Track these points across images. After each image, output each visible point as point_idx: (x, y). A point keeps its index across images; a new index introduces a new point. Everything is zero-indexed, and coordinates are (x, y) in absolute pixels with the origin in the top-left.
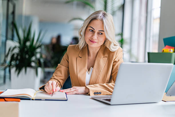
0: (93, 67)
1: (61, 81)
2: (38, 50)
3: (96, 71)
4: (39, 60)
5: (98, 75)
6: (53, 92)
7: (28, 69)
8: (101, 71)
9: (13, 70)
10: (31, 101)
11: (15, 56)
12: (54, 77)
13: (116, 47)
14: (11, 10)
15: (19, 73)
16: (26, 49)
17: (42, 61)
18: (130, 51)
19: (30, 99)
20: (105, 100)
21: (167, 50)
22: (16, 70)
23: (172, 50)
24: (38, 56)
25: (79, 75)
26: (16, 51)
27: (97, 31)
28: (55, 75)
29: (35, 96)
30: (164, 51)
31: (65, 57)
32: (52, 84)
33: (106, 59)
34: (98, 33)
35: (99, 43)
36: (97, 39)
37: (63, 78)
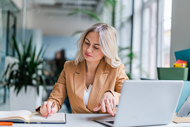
0: (92, 84)
1: (60, 100)
2: (40, 66)
3: (95, 89)
4: (41, 77)
6: (48, 114)
7: (29, 87)
8: (100, 88)
9: (12, 88)
10: (25, 124)
11: (15, 73)
12: (52, 97)
13: (119, 63)
14: (11, 24)
15: (18, 92)
16: (26, 66)
17: (43, 78)
18: (140, 67)
19: (23, 123)
20: (108, 122)
21: (178, 65)
22: (15, 89)
23: (184, 65)
24: (40, 73)
25: (76, 92)
26: (16, 67)
27: (92, 44)
28: (53, 95)
29: (30, 119)
30: (176, 66)
31: (62, 74)
32: (46, 106)
33: (106, 75)
34: (93, 46)
35: (95, 57)
36: (91, 52)
37: (61, 97)
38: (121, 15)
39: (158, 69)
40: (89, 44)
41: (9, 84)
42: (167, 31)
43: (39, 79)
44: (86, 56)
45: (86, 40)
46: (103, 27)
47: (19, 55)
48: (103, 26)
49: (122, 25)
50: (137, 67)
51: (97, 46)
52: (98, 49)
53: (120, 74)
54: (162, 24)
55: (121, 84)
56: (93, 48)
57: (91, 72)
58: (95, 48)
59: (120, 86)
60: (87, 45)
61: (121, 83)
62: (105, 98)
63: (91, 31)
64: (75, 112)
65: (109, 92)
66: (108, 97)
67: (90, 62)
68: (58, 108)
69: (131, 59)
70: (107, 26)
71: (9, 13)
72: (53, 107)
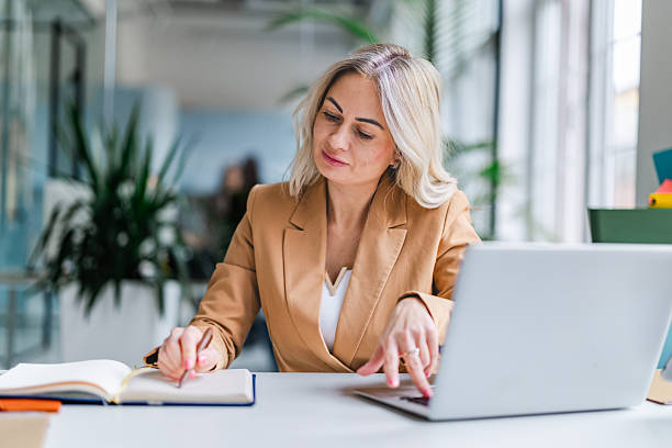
0: (350, 267)
1: (233, 326)
2: (168, 214)
3: (361, 284)
4: (170, 252)
5: (370, 298)
6: (186, 371)
7: (128, 289)
8: (380, 282)
9: (69, 293)
10: (105, 409)
11: (78, 238)
12: (204, 313)
15: (91, 305)
16: (117, 211)
17: (181, 255)
19: (99, 403)
20: (409, 400)
22: (81, 292)
24: (167, 236)
25: (292, 297)
26: (82, 218)
27: (349, 120)
28: (210, 307)
30: (658, 202)
31: (239, 230)
32: (180, 342)
33: (401, 235)
34: (353, 125)
35: (356, 170)
36: (346, 148)
37: (239, 313)
38: (458, 24)
39: (594, 215)
40: (337, 120)
41: (56, 275)
42: (625, 92)
43: (162, 257)
44: (327, 163)
45: (328, 104)
46: (391, 57)
47: (93, 174)
49: (461, 67)
50: (517, 215)
51: (369, 129)
52: (370, 137)
53: (452, 232)
54: (605, 53)
55: (456, 267)
56: (353, 135)
57: (347, 224)
58: (360, 134)
59: (451, 274)
60: (332, 123)
61: (454, 263)
62: (399, 327)
64: (287, 367)
65: (414, 301)
66: (409, 324)
67: (340, 187)
68: (229, 352)
69: (494, 184)
70: (406, 56)
71: (57, 28)
72: (207, 346)
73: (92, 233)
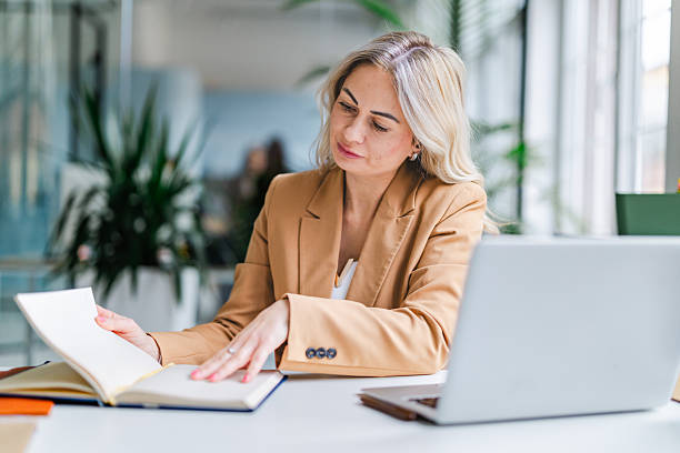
0: (356, 259)
2: (187, 199)
3: (366, 273)
4: (188, 238)
7: (145, 276)
11: (94, 225)
15: (106, 292)
16: (133, 197)
17: (198, 241)
18: (554, 196)
20: (418, 401)
22: (98, 279)
24: (184, 222)
34: (368, 117)
35: (372, 162)
36: (361, 141)
39: (620, 199)
40: (353, 111)
41: (72, 262)
42: (656, 70)
43: (181, 243)
44: (342, 155)
45: (344, 95)
46: (410, 47)
48: (413, 45)
49: (487, 45)
50: (543, 198)
51: (384, 122)
52: (385, 130)
54: (635, 29)
56: (369, 128)
58: (375, 125)
60: (349, 114)
63: (363, 61)
69: (521, 166)
70: (427, 45)
71: (77, 11)
73: (109, 219)
